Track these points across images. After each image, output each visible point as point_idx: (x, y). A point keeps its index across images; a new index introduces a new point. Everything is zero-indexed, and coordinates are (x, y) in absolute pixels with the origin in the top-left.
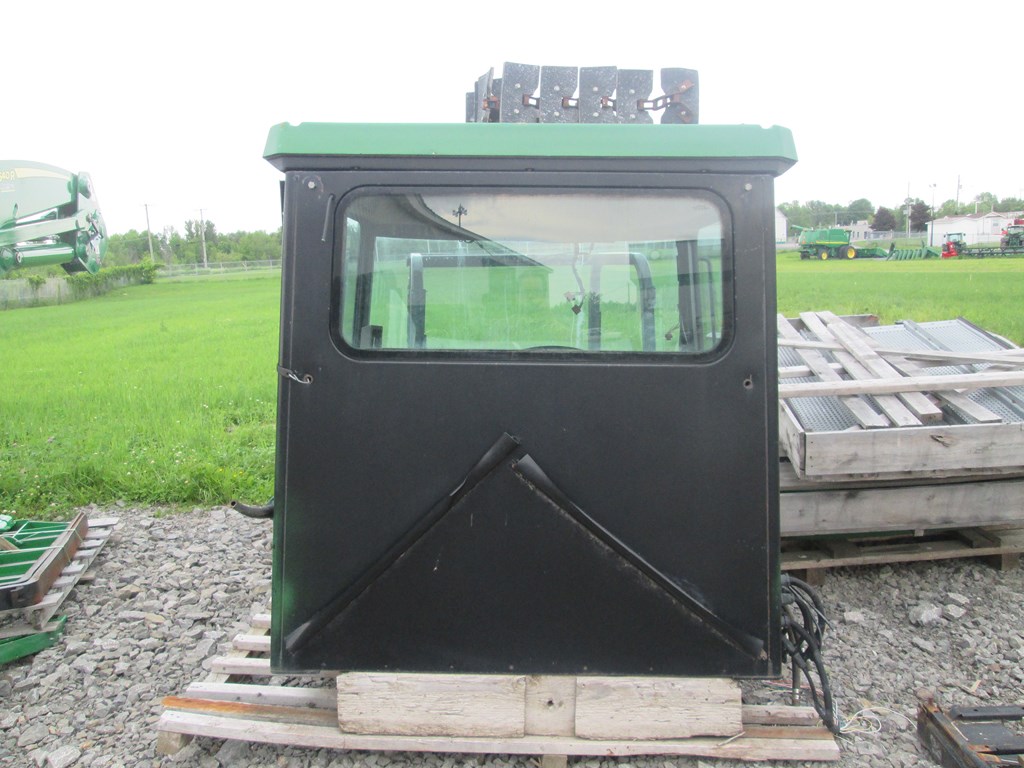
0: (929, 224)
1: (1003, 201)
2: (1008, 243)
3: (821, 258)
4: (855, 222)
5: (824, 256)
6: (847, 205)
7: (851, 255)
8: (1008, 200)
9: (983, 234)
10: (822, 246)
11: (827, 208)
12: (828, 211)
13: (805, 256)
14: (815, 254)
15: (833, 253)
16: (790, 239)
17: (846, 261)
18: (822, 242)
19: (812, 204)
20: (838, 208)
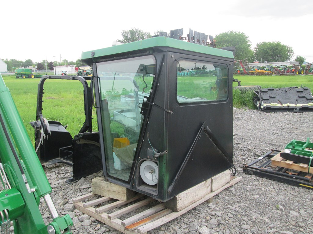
0: (54, 68)
1: (70, 62)
2: (79, 74)
3: (23, 78)
4: (29, 67)
5: (24, 77)
6: (24, 61)
7: (33, 77)
8: (71, 62)
9: (69, 71)
10: (23, 74)
11: (18, 62)
12: (18, 63)
13: (17, 77)
14: (21, 77)
15: (27, 76)
16: (9, 72)
17: (32, 79)
18: (23, 73)
19: (12, 60)
20: (21, 62)
